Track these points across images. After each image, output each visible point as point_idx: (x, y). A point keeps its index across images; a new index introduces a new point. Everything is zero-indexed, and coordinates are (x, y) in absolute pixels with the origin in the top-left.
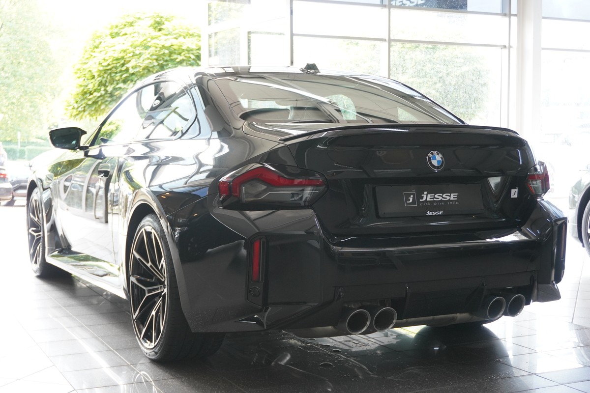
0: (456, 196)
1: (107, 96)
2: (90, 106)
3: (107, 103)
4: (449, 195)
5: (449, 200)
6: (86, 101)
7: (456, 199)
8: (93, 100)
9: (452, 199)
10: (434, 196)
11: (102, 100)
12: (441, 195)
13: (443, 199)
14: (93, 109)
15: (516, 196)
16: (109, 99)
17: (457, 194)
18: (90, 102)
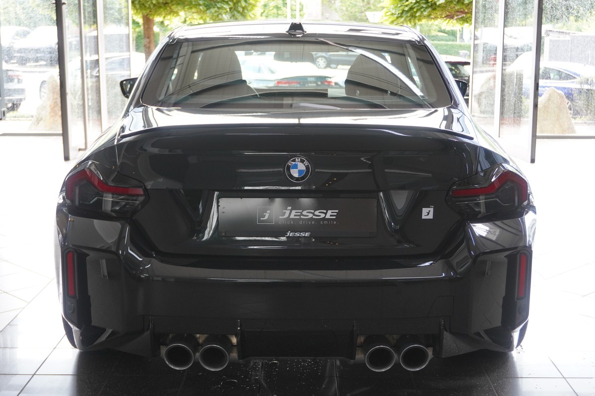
0: (336, 214)
1: (423, 3)
2: (407, 11)
3: (422, 10)
4: (325, 211)
5: (324, 219)
6: (403, 7)
7: (335, 217)
8: (410, 6)
9: (328, 216)
10: (301, 213)
11: (418, 6)
12: (313, 211)
13: (314, 217)
14: (409, 15)
15: (431, 216)
16: (424, 6)
17: (337, 211)
18: (406, 9)
